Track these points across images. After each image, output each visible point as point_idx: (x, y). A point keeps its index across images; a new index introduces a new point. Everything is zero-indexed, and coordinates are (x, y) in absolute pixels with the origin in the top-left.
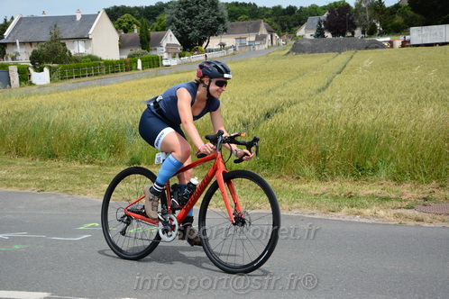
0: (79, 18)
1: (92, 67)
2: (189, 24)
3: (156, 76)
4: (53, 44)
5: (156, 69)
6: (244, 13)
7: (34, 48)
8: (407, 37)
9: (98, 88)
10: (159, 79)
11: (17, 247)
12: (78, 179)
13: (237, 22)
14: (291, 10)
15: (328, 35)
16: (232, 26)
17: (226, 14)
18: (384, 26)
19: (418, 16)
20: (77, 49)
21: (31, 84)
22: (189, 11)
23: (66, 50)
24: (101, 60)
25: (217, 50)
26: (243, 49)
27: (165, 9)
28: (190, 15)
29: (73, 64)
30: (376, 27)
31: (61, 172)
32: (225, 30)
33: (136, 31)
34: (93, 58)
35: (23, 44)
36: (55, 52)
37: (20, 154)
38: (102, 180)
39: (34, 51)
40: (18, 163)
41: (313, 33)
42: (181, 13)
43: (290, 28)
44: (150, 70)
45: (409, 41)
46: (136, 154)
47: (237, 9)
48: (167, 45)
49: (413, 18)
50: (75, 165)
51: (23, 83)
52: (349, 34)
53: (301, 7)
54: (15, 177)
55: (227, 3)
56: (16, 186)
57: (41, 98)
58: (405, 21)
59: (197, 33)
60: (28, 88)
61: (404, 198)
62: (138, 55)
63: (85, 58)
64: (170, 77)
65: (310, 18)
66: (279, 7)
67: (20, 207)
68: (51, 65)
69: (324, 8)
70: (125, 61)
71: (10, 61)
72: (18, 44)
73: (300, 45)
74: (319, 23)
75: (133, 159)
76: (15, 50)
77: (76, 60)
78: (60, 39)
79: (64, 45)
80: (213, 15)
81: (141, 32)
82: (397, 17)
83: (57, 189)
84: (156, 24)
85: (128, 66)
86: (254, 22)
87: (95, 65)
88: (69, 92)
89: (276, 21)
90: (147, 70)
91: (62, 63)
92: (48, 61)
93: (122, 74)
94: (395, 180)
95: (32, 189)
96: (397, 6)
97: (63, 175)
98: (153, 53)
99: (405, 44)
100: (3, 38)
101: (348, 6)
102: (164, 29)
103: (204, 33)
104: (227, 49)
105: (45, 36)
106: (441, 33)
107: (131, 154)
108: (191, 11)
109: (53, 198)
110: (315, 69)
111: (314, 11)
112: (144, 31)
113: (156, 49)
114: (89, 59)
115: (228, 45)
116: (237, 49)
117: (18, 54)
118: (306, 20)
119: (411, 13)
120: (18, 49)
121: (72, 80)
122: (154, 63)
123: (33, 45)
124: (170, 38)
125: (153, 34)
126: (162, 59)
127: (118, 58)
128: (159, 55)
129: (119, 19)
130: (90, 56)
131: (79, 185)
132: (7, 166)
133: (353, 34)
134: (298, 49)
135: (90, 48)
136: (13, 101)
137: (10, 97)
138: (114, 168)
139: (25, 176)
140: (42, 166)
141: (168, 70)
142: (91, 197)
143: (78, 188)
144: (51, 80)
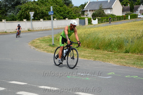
0: (109, 2)
1: (112, 19)
3: (135, 21)
4: (100, 10)
5: (135, 19)
7: (93, 12)
9: (114, 25)
10: (136, 22)
11: (87, 78)
12: (107, 57)
20: (108, 12)
21: (92, 24)
23: (104, 13)
24: (115, 16)
29: (106, 17)
31: (101, 54)
33: (129, 5)
34: (113, 15)
35: (90, 11)
36: (100, 13)
37: (88, 47)
38: (115, 58)
40: (87, 50)
44: (133, 19)
46: (128, 49)
48: (140, 10)
50: (106, 52)
51: (89, 24)
54: (86, 55)
56: (87, 58)
57: (95, 29)
60: (91, 25)
62: (129, 14)
63: (110, 15)
64: (140, 21)
67: (88, 65)
68: (99, 18)
70: (124, 16)
71: (85, 16)
75: (126, 51)
76: (87, 13)
78: (102, 9)
79: (103, 11)
81: (131, 6)
83: (100, 60)
84: (136, 3)
85: (125, 18)
87: (113, 18)
88: (104, 27)
90: (132, 19)
91: (102, 17)
92: (97, 16)
93: (122, 21)
95: (92, 59)
97: (102, 55)
98: (134, 13)
100: (84, 9)
105: (97, 8)
107: (126, 49)
109: (98, 63)
112: (132, 5)
113: (136, 12)
117: (88, 14)
120: (88, 12)
121: (105, 23)
122: (135, 17)
124: (142, 7)
125: (135, 6)
126: (138, 15)
127: (121, 15)
128: (137, 14)
129: (123, 1)
130: (112, 15)
131: (107, 59)
135: (112, 12)
136: (86, 30)
137: (85, 28)
138: (119, 54)
139: (89, 55)
140: (95, 52)
141: (140, 19)
142: (111, 63)
143: (107, 60)
144: (98, 23)
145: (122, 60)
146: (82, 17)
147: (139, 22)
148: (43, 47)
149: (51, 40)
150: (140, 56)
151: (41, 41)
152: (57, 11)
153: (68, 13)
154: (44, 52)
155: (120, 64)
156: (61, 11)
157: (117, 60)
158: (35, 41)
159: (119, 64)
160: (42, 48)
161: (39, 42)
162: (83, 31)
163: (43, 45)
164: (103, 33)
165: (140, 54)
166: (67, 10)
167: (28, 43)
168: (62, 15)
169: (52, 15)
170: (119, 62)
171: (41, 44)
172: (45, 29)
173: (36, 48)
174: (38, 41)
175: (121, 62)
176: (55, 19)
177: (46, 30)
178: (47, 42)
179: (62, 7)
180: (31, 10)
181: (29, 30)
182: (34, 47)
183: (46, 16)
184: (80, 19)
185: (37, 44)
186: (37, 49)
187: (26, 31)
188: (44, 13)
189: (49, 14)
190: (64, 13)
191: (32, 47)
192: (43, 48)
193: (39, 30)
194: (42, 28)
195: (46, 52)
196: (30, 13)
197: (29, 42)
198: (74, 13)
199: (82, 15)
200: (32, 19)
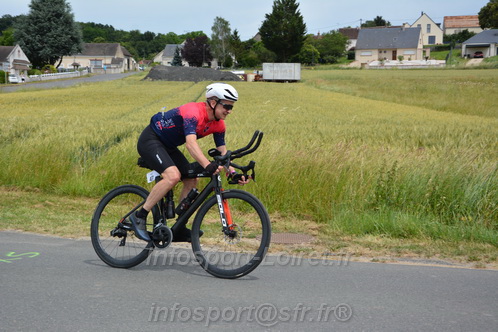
2: (40, 41)
6: (100, 35)
8: (260, 72)
13: (92, 43)
14: (149, 36)
15: (185, 64)
16: (87, 47)
17: (81, 33)
18: (239, 60)
19: (270, 53)
22: (41, 28)
25: (70, 70)
26: (99, 71)
27: (14, 23)
28: (42, 31)
30: (231, 60)
32: (80, 51)
41: (171, 60)
42: (31, 29)
43: (147, 54)
45: (261, 76)
47: (93, 30)
48: (15, 61)
49: (265, 54)
52: (206, 65)
53: (159, 34)
55: (82, 23)
58: (259, 56)
59: (48, 50)
61: (247, 227)
64: (16, 94)
65: (168, 46)
66: (137, 32)
69: (182, 37)
73: (157, 71)
74: (177, 52)
80: (67, 34)
82: (251, 51)
84: (2, 38)
86: (111, 44)
89: (134, 46)
94: (240, 209)
96: (251, 42)
99: (258, 78)
101: (205, 37)
102: (11, 43)
103: (56, 52)
104: (81, 70)
106: (291, 71)
108: (43, 27)
110: (171, 97)
111: (172, 39)
113: (2, 65)
115: (82, 66)
116: (92, 71)
118: (163, 47)
119: (264, 50)
124: (18, 54)
126: (8, 76)
128: (6, 71)
133: (210, 64)
134: (155, 75)
141: (15, 87)
147: (9, 96)
150: (6, 193)
165: (6, 189)
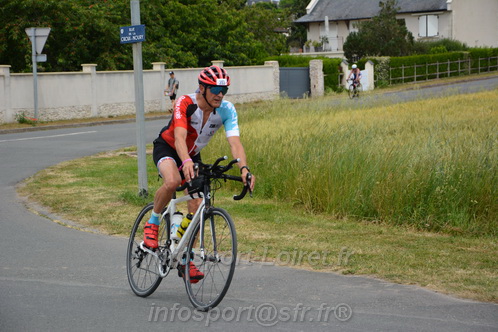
4: (384, 22)
7: (352, 30)
9: (457, 98)
12: (412, 256)
20: (424, 29)
21: (342, 90)
23: (404, 32)
24: (464, 48)
29: (415, 56)
31: (383, 243)
34: (450, 46)
35: (334, 22)
36: (386, 35)
37: (318, 208)
38: (455, 260)
39: (351, 34)
50: (408, 232)
51: (331, 89)
54: (308, 246)
57: (357, 114)
60: (333, 96)
63: (437, 44)
67: (314, 297)
68: (377, 58)
71: (312, 53)
72: (327, 23)
76: (322, 34)
77: (422, 48)
78: (396, 13)
79: (402, 22)
83: (374, 272)
87: (453, 58)
88: (404, 105)
91: (396, 54)
92: (373, 52)
95: (335, 269)
97: (387, 247)
100: (304, 13)
105: (371, 9)
109: (368, 286)
114: (442, 48)
117: (326, 40)
120: (327, 32)
121: (411, 85)
123: (351, 23)
130: (446, 42)
131: (413, 266)
132: (295, 227)
135: (447, 28)
137: (307, 111)
138: (477, 241)
139: (323, 246)
140: (352, 231)
142: (434, 289)
143: (411, 271)
144: (376, 85)
145: (488, 275)
146: (294, 54)
148: (93, 207)
149: (136, 170)
151: (81, 176)
152: (167, 25)
153: (223, 36)
154: (96, 231)
155: (475, 291)
156: (189, 25)
157: (461, 272)
158: (50, 177)
159: (473, 295)
160: (87, 210)
161: (71, 181)
162: (295, 124)
163: (95, 195)
164: (398, 136)
166: (217, 20)
167: (13, 184)
168: (193, 44)
169: (140, 45)
170: (473, 283)
171: (84, 189)
172: (105, 114)
173: (56, 210)
174: (69, 178)
175: (482, 284)
176: (158, 67)
177: (111, 120)
178: (116, 179)
179: (195, 3)
180: (36, 16)
181: (22, 121)
182: (45, 204)
183: (111, 51)
184: (282, 63)
185: (59, 192)
186: (58, 219)
187: (10, 125)
188: (103, 34)
189: (124, 39)
190: (205, 35)
191: (36, 209)
192: (89, 212)
193: (73, 120)
194: (89, 108)
195: (103, 231)
196: (30, 32)
197: (23, 180)
198: (251, 34)
199: (297, 42)
200: (39, 64)
